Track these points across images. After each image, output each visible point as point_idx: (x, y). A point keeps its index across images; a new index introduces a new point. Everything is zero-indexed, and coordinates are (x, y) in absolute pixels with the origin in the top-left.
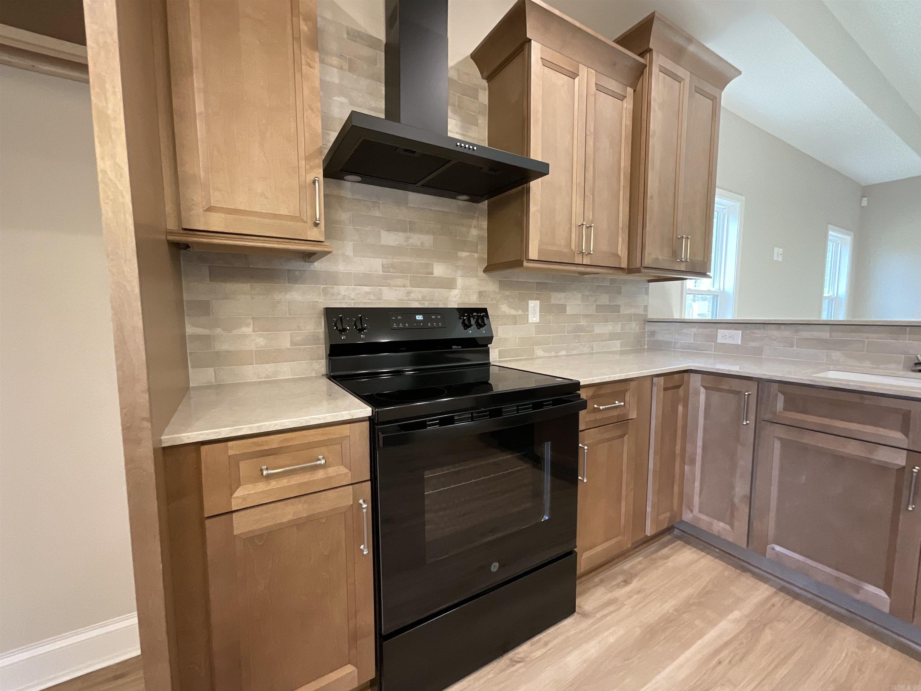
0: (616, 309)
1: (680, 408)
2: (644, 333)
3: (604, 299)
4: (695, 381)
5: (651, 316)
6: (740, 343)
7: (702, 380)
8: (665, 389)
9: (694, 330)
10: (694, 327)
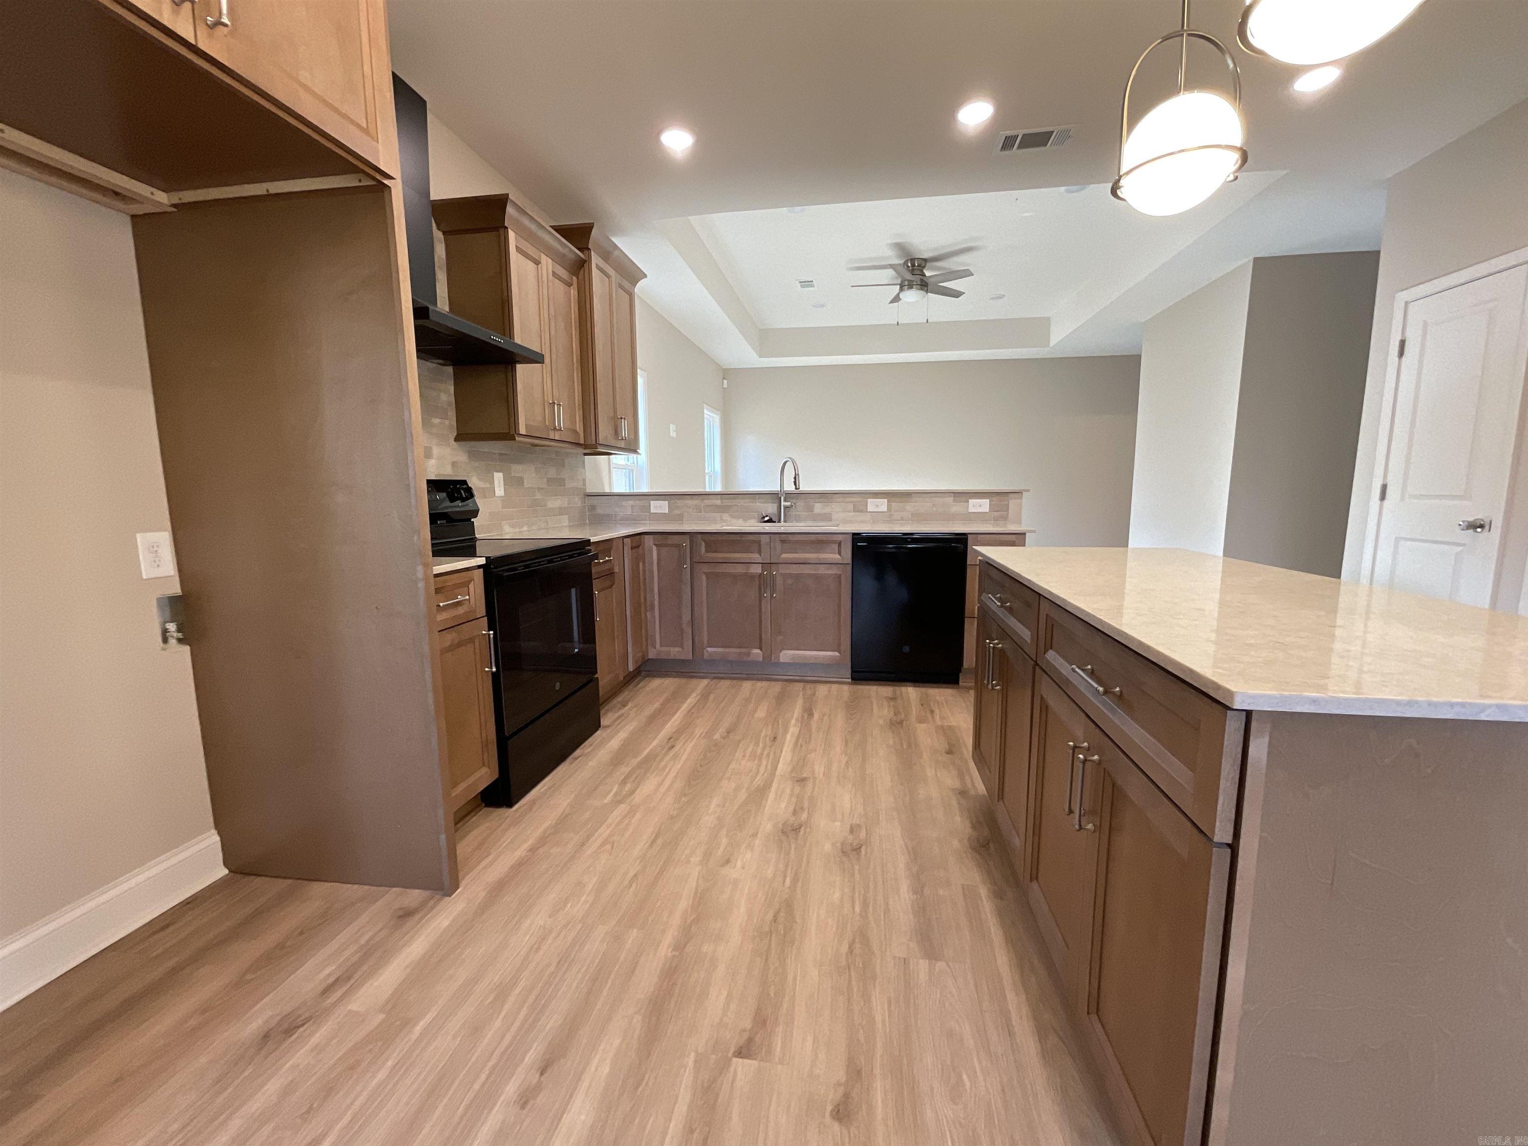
0: (561, 482)
1: (641, 564)
2: (585, 506)
3: (552, 473)
4: (649, 541)
5: (590, 489)
6: (667, 512)
7: (654, 541)
8: (632, 548)
9: (631, 503)
10: (630, 500)
